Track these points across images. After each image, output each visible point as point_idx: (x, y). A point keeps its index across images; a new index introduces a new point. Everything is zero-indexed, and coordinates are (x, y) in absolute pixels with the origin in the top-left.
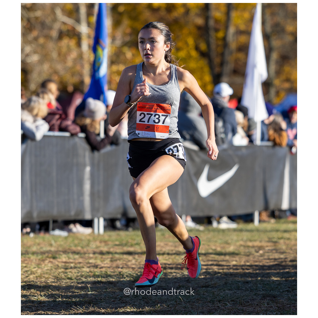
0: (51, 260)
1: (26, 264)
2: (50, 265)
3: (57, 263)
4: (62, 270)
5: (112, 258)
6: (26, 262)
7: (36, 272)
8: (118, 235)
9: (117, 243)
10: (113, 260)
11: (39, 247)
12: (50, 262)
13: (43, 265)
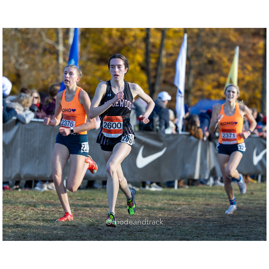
0: (33, 208)
1: (15, 210)
2: (32, 211)
3: (37, 210)
4: (40, 215)
5: (75, 208)
6: (15, 209)
7: (22, 216)
8: (80, 192)
9: (79, 198)
10: (76, 210)
11: (24, 199)
12: (32, 209)
13: (27, 212)
